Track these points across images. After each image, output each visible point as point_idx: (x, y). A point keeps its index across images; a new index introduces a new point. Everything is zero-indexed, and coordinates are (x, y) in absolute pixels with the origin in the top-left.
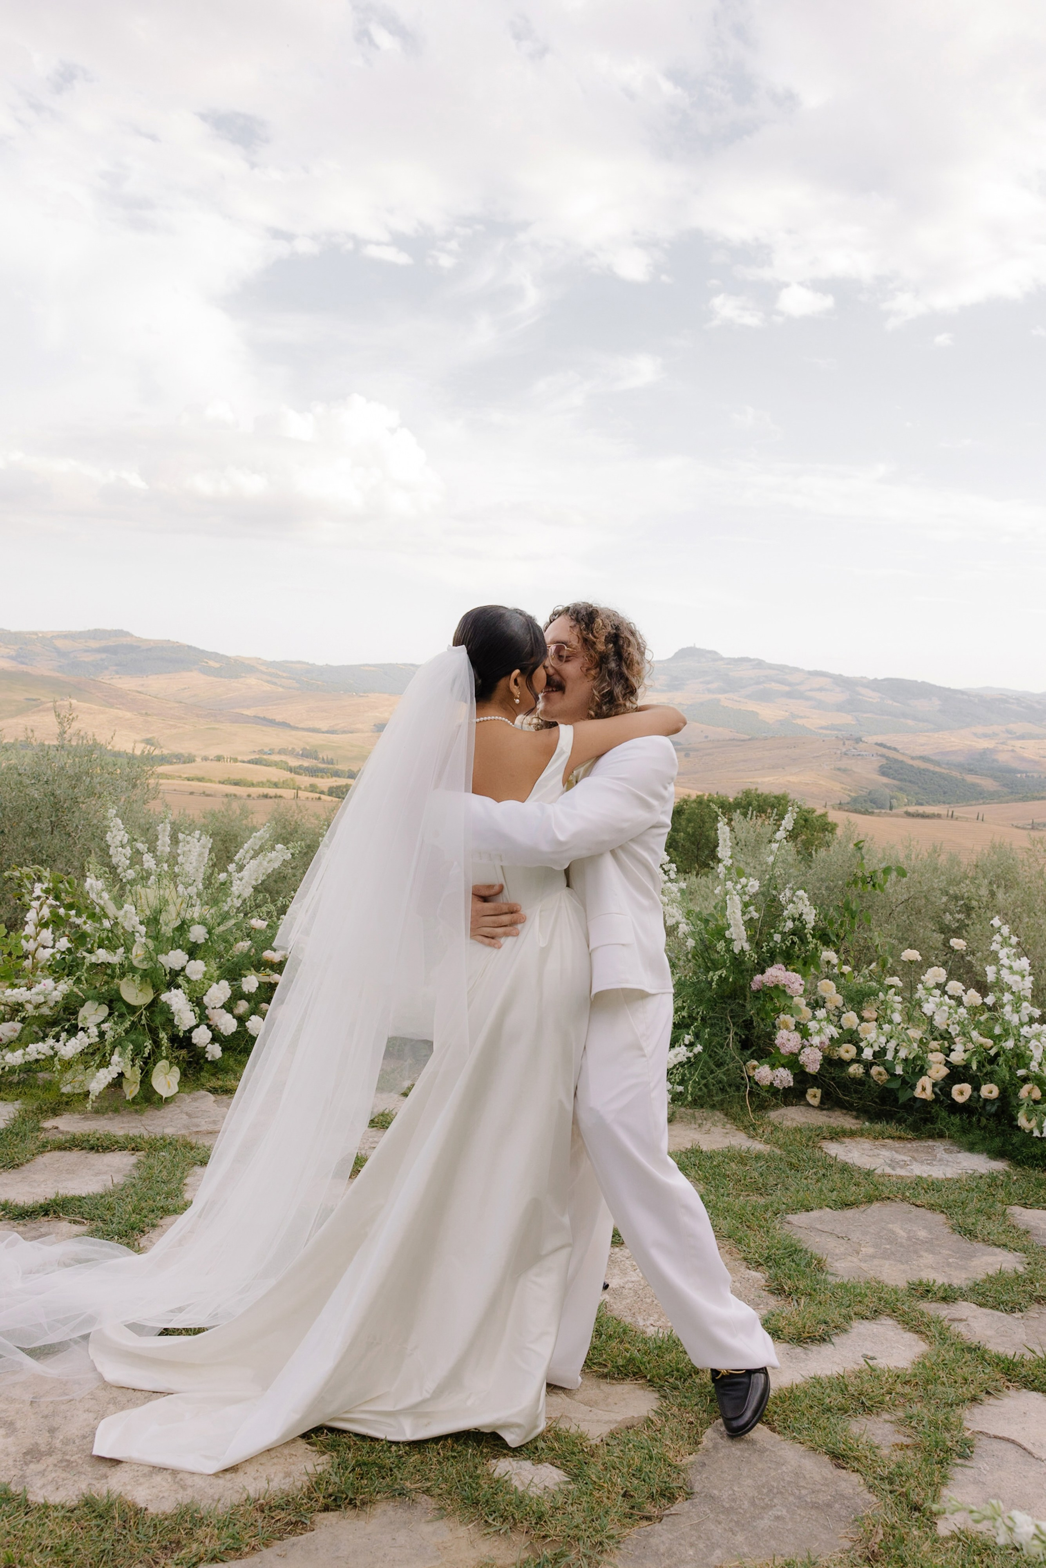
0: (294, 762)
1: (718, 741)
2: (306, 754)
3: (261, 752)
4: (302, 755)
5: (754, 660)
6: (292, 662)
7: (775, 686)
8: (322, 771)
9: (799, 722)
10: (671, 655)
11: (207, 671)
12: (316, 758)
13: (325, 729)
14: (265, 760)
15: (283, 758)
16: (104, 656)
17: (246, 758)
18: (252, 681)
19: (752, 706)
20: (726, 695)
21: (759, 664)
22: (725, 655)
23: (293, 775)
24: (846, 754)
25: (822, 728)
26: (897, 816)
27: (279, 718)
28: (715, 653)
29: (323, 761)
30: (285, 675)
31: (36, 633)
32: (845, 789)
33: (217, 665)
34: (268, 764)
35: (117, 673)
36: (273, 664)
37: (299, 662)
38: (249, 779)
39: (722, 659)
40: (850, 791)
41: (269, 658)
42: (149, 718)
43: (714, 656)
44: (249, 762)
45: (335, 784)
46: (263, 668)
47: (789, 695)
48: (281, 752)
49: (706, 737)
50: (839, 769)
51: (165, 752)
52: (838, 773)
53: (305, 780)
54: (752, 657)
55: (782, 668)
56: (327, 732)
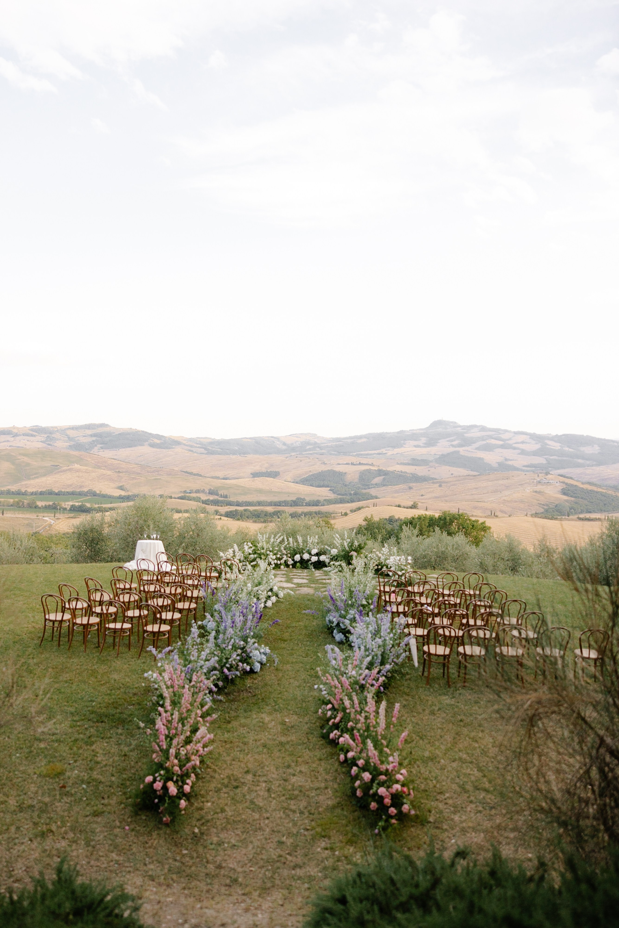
0: (204, 497)
1: (460, 476)
2: (211, 493)
3: (185, 492)
4: (209, 493)
5: (480, 426)
6: (202, 438)
7: (493, 442)
8: (222, 502)
9: (510, 463)
10: (427, 425)
11: (152, 445)
12: (217, 495)
13: (221, 477)
14: (188, 497)
15: (198, 495)
16: (94, 439)
17: (177, 496)
18: (178, 449)
19: (480, 454)
20: (464, 448)
21: (483, 429)
22: (461, 424)
23: (204, 505)
24: (540, 482)
25: (524, 466)
26: (572, 520)
27: (195, 471)
28: (455, 423)
29: (221, 496)
30: (198, 446)
31: (56, 427)
32: (541, 504)
33: (158, 442)
34: (190, 499)
35: (102, 448)
36: (191, 440)
37: (206, 438)
38: (179, 508)
39: (460, 426)
40: (543, 505)
41: (189, 436)
42: (121, 474)
43: (455, 425)
44: (179, 498)
45: (229, 510)
46: (184, 442)
47: (502, 447)
48: (197, 491)
49: (452, 474)
50: (536, 492)
51: (130, 494)
52: (535, 494)
53: (211, 508)
54: (478, 424)
55: (497, 430)
56: (224, 479)
